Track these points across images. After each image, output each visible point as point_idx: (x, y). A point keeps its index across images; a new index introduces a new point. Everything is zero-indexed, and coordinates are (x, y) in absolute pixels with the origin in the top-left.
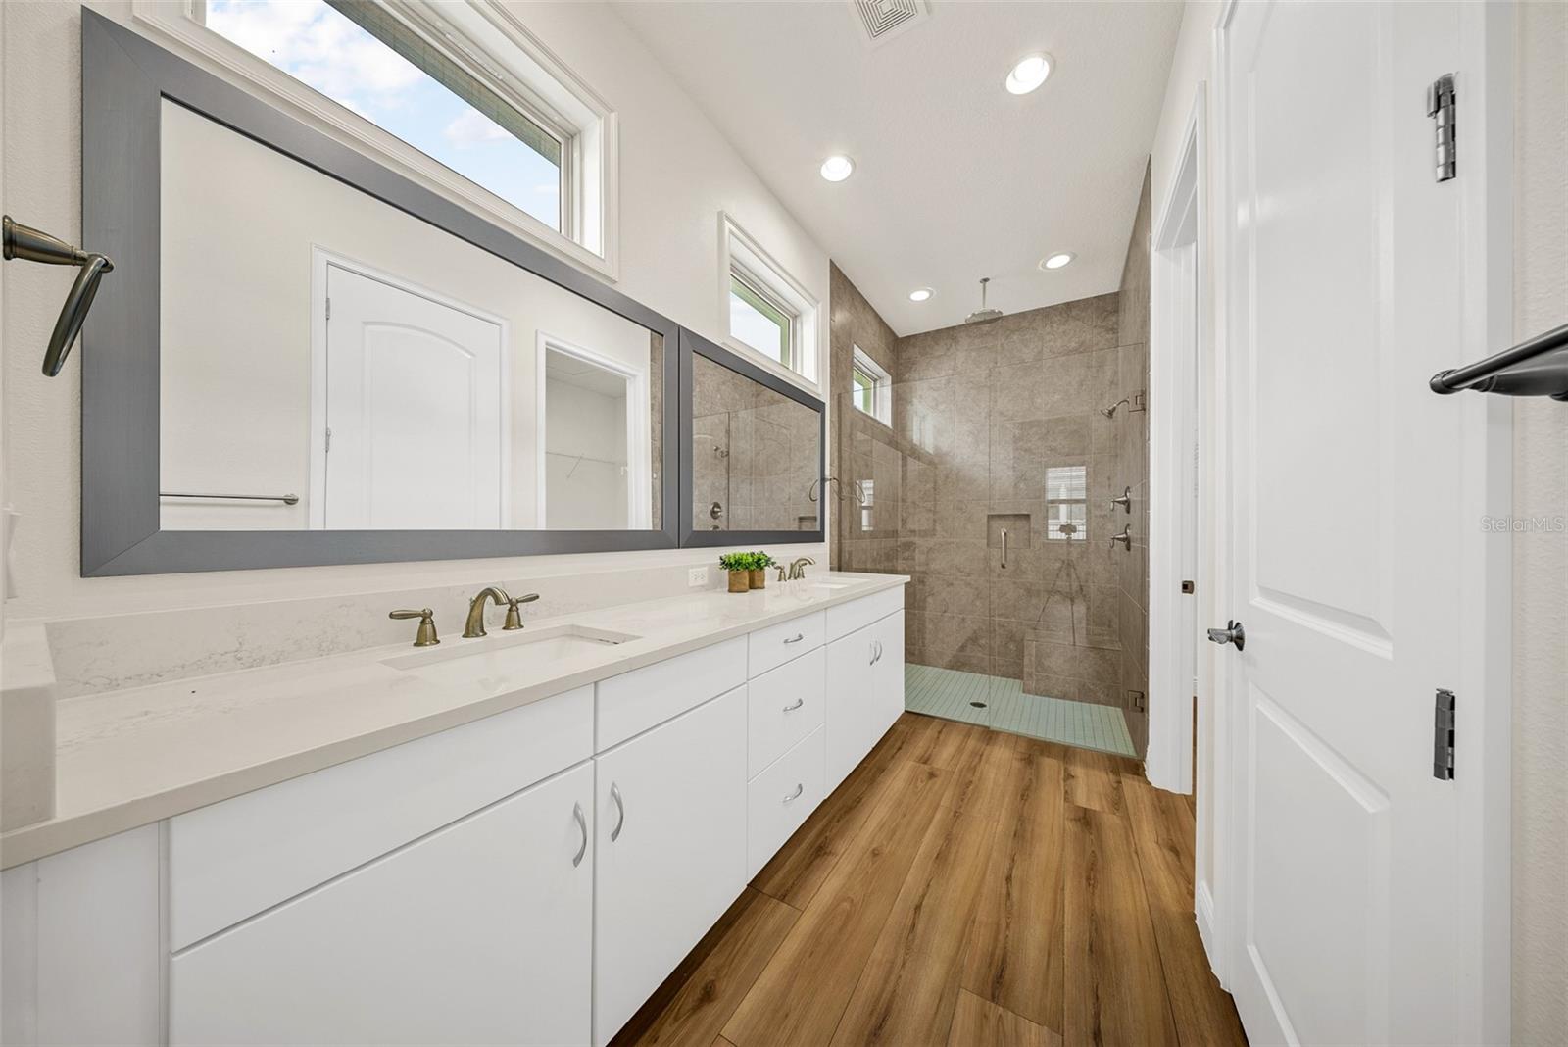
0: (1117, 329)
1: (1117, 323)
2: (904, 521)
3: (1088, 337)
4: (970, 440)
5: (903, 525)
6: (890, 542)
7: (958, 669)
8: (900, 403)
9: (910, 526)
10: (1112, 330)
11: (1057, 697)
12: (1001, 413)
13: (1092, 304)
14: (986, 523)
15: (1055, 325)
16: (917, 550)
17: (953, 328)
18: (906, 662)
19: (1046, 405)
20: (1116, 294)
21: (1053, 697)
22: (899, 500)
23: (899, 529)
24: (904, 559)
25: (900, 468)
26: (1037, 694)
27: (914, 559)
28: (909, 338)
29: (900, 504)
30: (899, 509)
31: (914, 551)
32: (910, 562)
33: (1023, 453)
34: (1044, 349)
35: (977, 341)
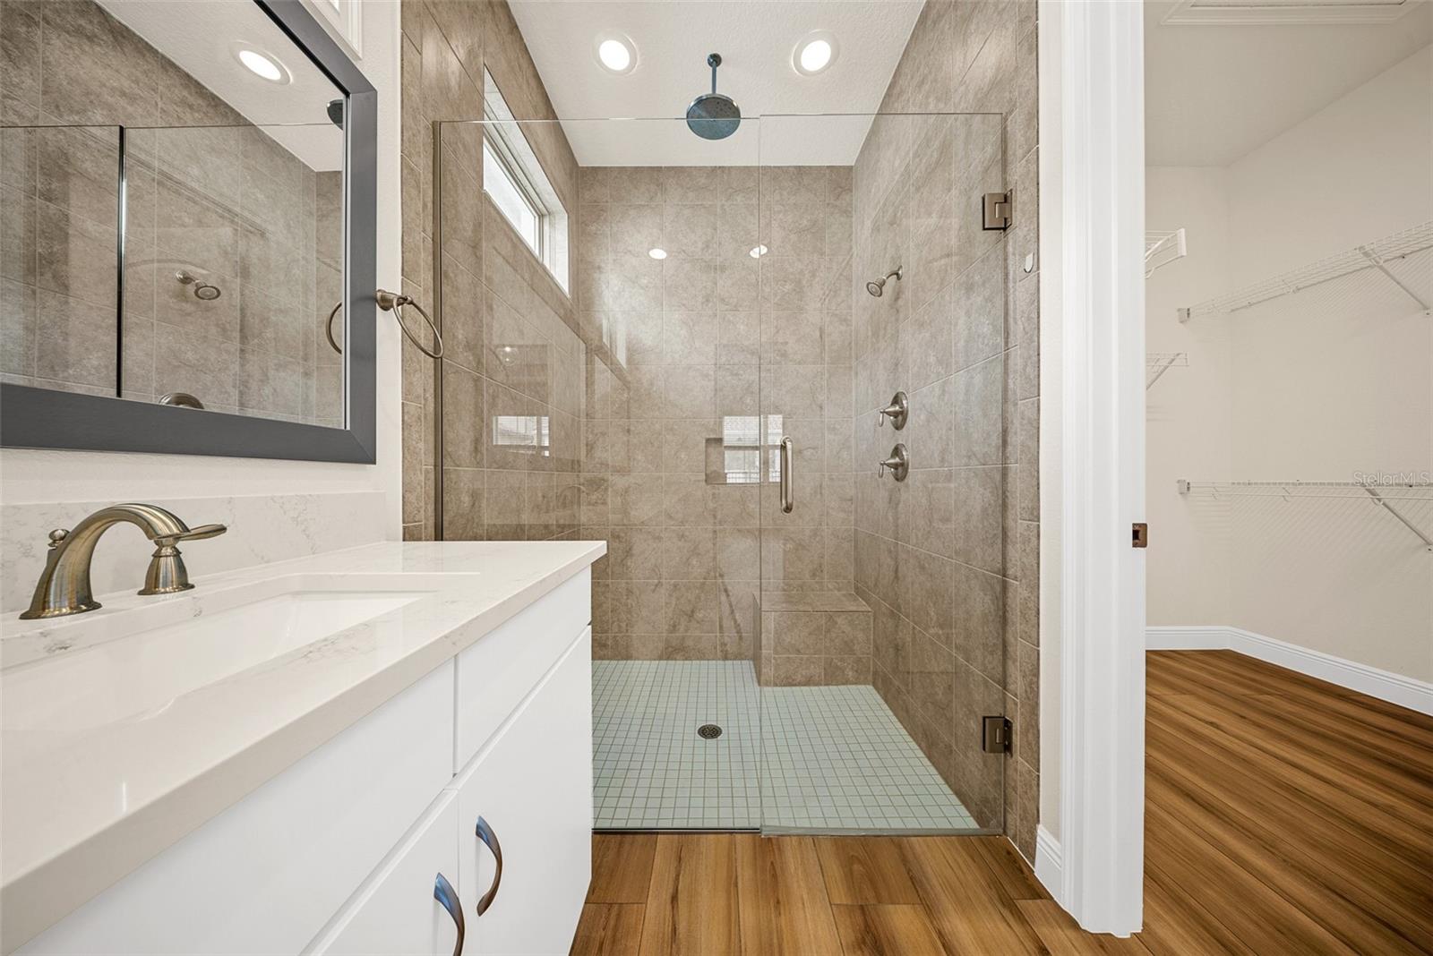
0: (850, 212)
1: (850, 204)
2: (590, 447)
3: (821, 216)
4: (683, 332)
5: (588, 452)
6: (569, 478)
7: (668, 659)
8: (581, 268)
9: (599, 454)
10: (845, 212)
11: (800, 684)
12: (723, 300)
13: (824, 175)
14: (704, 449)
15: (785, 193)
16: (610, 489)
17: (659, 169)
18: (593, 659)
19: (775, 295)
20: (850, 168)
21: (795, 685)
22: (583, 415)
23: (583, 458)
24: (589, 504)
25: (583, 367)
26: (776, 685)
27: (604, 503)
28: (595, 170)
29: (583, 420)
30: (583, 428)
31: (606, 489)
32: (600, 508)
33: (749, 356)
34: (773, 222)
35: (691, 195)
